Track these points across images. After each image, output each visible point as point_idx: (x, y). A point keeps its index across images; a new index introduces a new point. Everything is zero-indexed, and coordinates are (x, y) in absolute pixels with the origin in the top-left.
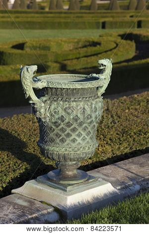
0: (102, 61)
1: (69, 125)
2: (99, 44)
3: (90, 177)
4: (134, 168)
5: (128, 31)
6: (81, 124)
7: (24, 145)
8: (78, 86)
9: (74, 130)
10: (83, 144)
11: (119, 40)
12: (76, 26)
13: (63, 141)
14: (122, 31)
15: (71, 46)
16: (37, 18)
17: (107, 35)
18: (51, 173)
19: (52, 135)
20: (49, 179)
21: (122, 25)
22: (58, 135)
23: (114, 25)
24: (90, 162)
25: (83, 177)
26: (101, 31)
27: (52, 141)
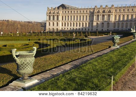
0: (34, 48)
1: (26, 64)
2: (29, 45)
3: (32, 79)
4: (43, 76)
5: (36, 41)
6: (29, 64)
7: (11, 72)
8: (28, 54)
9: (27, 66)
10: (30, 69)
11: (34, 43)
12: (22, 40)
13: (24, 69)
14: (35, 41)
15: (20, 45)
16: (10, 38)
17: (31, 42)
18: (20, 78)
19: (21, 68)
20: (20, 80)
21: (34, 40)
22: (22, 68)
23: (32, 40)
24: (31, 75)
25: (30, 79)
26: (29, 41)
27: (21, 69)
